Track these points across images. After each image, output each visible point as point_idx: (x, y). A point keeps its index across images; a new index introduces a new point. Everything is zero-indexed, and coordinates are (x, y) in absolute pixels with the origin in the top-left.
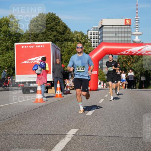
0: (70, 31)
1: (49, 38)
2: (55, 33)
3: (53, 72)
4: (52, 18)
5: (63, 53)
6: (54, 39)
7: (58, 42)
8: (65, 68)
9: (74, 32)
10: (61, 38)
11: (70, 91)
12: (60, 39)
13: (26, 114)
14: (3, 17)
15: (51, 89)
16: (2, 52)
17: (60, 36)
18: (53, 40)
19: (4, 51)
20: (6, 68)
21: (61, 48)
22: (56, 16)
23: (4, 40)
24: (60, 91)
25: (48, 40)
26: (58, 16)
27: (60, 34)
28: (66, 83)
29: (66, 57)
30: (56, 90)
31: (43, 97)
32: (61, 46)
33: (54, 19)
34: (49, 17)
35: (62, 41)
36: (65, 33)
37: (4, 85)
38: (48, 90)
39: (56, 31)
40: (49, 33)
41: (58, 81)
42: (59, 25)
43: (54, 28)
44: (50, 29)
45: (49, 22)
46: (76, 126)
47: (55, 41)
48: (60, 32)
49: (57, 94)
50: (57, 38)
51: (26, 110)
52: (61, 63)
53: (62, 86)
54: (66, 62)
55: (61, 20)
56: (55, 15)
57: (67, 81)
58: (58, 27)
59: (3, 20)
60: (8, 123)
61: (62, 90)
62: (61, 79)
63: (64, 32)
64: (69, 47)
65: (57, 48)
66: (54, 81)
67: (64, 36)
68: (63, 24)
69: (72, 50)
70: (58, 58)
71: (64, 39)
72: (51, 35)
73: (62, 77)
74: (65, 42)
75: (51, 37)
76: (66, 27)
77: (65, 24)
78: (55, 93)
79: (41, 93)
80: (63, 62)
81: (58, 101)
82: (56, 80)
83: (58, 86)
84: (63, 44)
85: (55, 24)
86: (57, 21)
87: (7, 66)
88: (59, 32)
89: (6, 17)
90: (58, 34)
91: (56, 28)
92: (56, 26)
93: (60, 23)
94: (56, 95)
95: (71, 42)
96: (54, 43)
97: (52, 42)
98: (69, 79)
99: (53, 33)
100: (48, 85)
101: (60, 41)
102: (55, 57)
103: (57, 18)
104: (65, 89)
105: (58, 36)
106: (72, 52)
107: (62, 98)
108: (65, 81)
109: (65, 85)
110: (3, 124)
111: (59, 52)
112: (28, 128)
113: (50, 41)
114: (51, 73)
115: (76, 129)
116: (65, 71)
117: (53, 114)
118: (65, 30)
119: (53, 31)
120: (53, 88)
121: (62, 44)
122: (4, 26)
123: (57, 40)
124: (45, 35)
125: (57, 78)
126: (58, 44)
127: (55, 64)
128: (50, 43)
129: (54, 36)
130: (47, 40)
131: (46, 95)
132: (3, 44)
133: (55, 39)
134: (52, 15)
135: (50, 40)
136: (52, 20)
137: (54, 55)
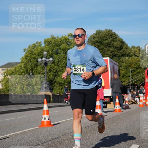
0: (127, 46)
1: (106, 54)
2: (112, 49)
3: (111, 86)
4: (109, 34)
5: (121, 68)
6: (111, 54)
7: (115, 58)
8: (123, 82)
9: (131, 47)
10: (118, 53)
11: (129, 106)
12: (117, 55)
13: (86, 129)
14: (63, 36)
15: (110, 103)
16: (62, 68)
17: (117, 52)
18: (111, 56)
19: (63, 68)
20: (66, 84)
21: (118, 63)
22: (113, 33)
23: (64, 57)
24: (119, 106)
25: (106, 55)
26: (115, 32)
27: (117, 50)
28: (124, 98)
29: (124, 71)
30: (115, 105)
31: (102, 112)
32: (118, 61)
33: (112, 35)
34: (106, 33)
35: (119, 57)
36: (122, 49)
37: (64, 101)
38: (106, 105)
39: (113, 47)
40: (107, 49)
41: (117, 96)
42: (116, 41)
43: (111, 44)
44: (107, 45)
45: (106, 38)
46: (137, 142)
47: (112, 57)
48: (118, 48)
49: (117, 109)
50: (115, 54)
51: (87, 125)
52: (119, 78)
53: (121, 101)
54: (124, 77)
55: (118, 35)
56: (112, 31)
57: (125, 96)
58: (115, 43)
59: (63, 39)
60: (70, 138)
61: (121, 105)
62: (120, 93)
63: (121, 47)
64: (127, 62)
65: (115, 64)
66: (112, 96)
67: (121, 51)
68: (120, 40)
69: (130, 65)
70: (116, 74)
71: (121, 54)
72: (108, 51)
73: (121, 92)
74: (122, 57)
75: (109, 53)
76: (123, 42)
77: (122, 39)
78: (114, 107)
79: (100, 108)
80: (121, 76)
81: (117, 116)
82: (115, 94)
83: (117, 101)
84: (121, 60)
85: (112, 40)
86: (114, 37)
87: (67, 82)
88: (115, 48)
89: (65, 35)
90: (116, 50)
91: (113, 44)
92: (113, 42)
93: (117, 39)
94: (115, 109)
95: (128, 57)
96: (111, 59)
97: (110, 57)
98: (127, 94)
99: (111, 48)
100: (107, 100)
101: (117, 56)
102: (113, 72)
103: (114, 34)
104: (124, 104)
105: (116, 52)
106: (129, 67)
107: (122, 113)
108: (124, 96)
109: (124, 100)
110: (65, 139)
111: (116, 68)
112: (89, 143)
113: (108, 57)
114: (109, 88)
115: (137, 144)
116: (123, 86)
117: (113, 129)
118: (122, 45)
119: (110, 47)
120: (112, 103)
121: (119, 59)
122: (63, 44)
123: (114, 56)
124: (102, 51)
125: (115, 93)
126: (116, 59)
127: (113, 79)
128: (108, 58)
129: (112, 52)
130: (104, 55)
131: (105, 110)
132: (62, 61)
133: (113, 55)
134: (109, 32)
135: (108, 55)
136: (110, 36)
137: (112, 71)
